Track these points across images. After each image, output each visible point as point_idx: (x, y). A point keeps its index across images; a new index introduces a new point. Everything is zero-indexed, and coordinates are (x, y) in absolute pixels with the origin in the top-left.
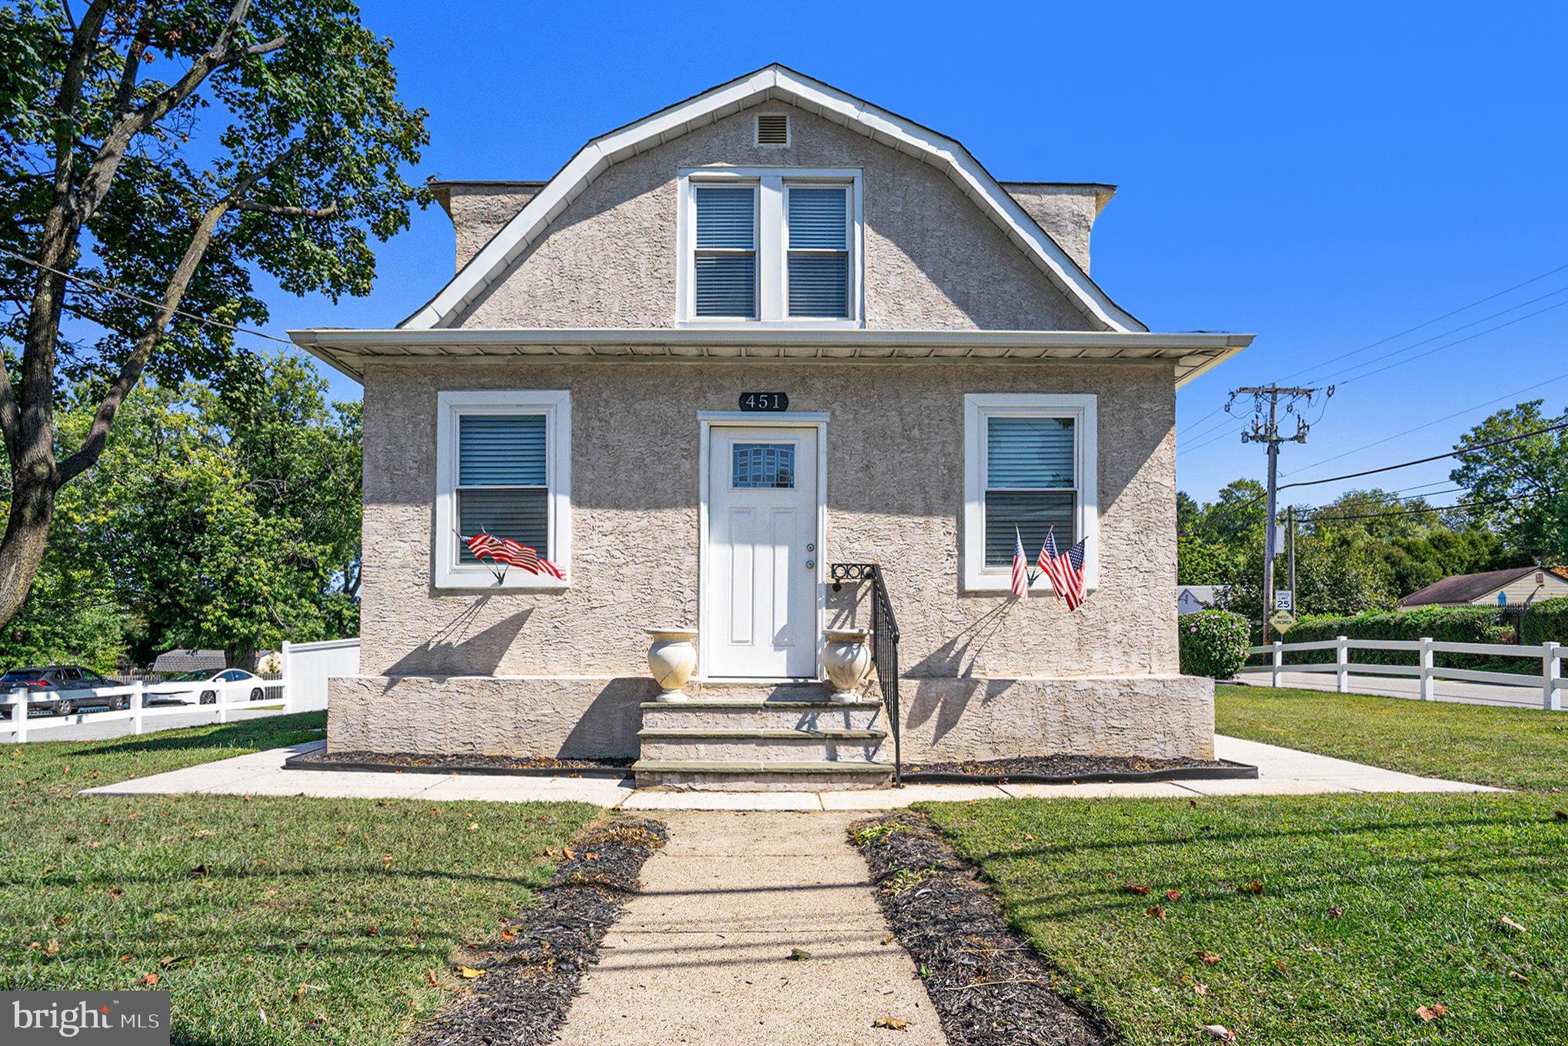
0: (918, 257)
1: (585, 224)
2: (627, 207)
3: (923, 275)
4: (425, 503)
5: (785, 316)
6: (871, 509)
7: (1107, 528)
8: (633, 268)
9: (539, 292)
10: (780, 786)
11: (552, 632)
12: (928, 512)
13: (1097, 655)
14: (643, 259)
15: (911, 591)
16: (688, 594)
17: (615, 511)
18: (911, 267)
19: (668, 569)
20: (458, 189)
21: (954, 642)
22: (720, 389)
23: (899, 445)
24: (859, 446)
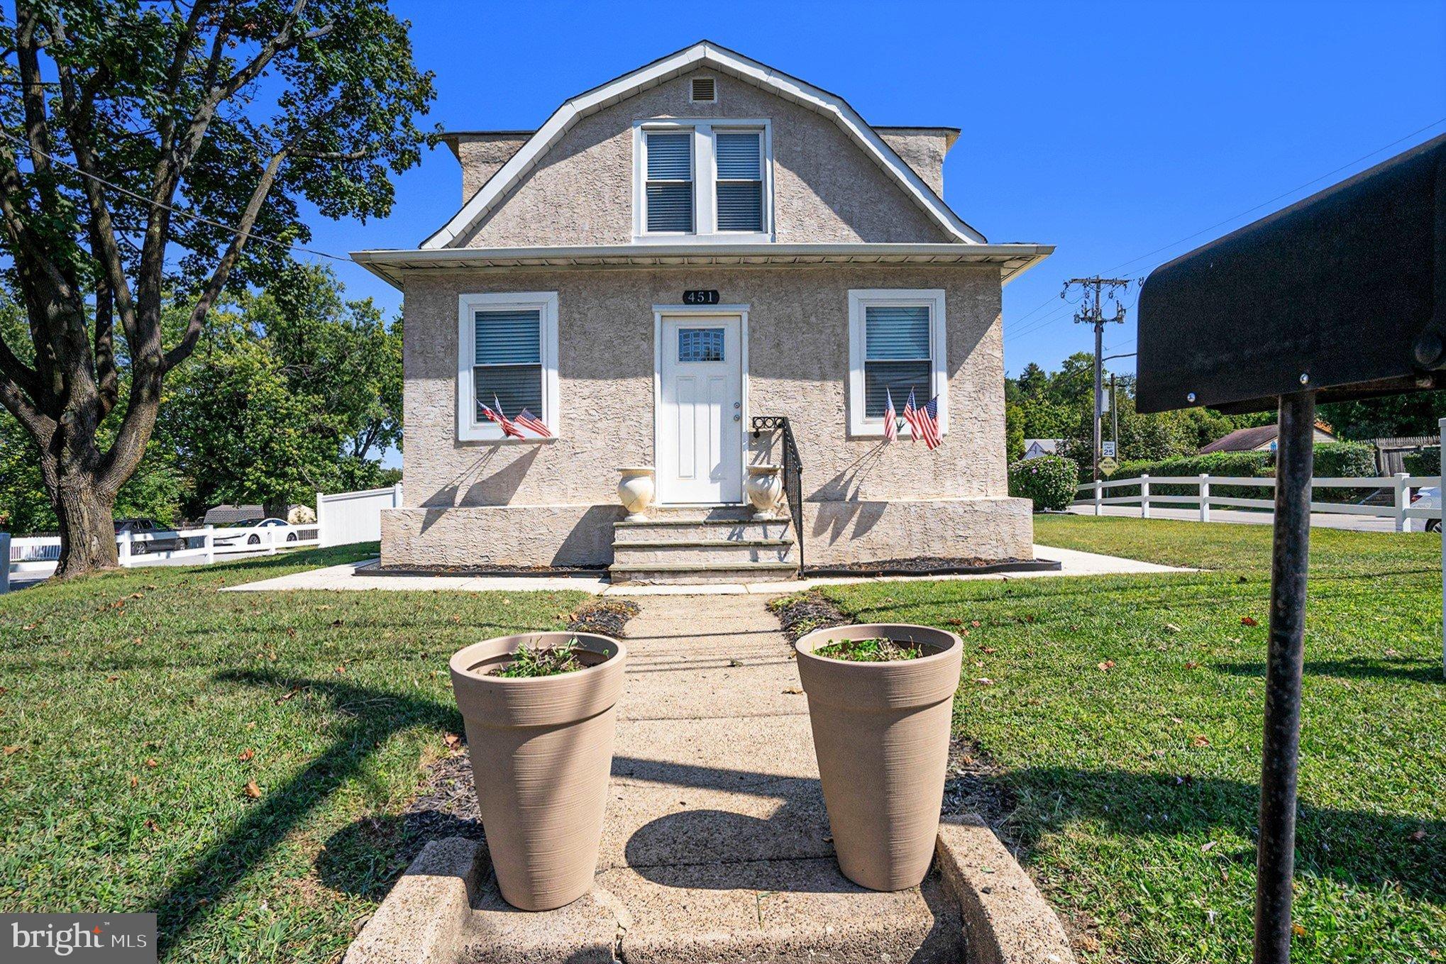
0: (815, 186)
1: (563, 164)
2: (595, 150)
3: (818, 199)
4: (450, 377)
5: (715, 232)
6: (781, 376)
7: (954, 388)
8: (599, 196)
10: (717, 580)
11: (545, 472)
12: (823, 377)
13: (948, 483)
14: (607, 189)
15: (812, 436)
16: (647, 442)
17: (591, 381)
18: (809, 192)
19: (632, 423)
20: (465, 137)
21: (843, 474)
22: (668, 288)
23: (801, 328)
24: (772, 329)
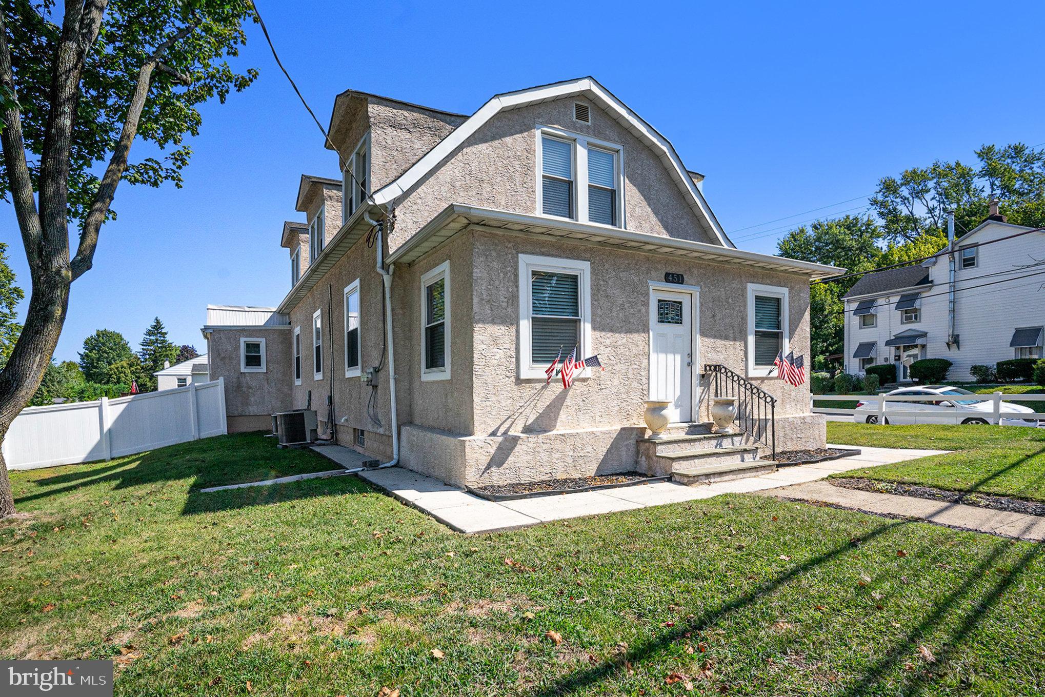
0: (647, 199)
3: (650, 209)
4: (512, 324)
6: (715, 337)
7: (791, 349)
9: (458, 184)
10: (741, 476)
11: (582, 404)
12: (735, 340)
13: (788, 406)
16: (644, 380)
17: (611, 334)
18: (644, 203)
19: (636, 366)
20: (374, 99)
22: (656, 269)
23: (724, 306)
24: (710, 305)
